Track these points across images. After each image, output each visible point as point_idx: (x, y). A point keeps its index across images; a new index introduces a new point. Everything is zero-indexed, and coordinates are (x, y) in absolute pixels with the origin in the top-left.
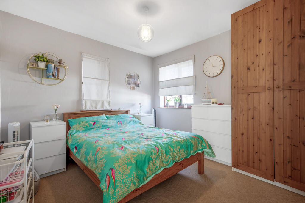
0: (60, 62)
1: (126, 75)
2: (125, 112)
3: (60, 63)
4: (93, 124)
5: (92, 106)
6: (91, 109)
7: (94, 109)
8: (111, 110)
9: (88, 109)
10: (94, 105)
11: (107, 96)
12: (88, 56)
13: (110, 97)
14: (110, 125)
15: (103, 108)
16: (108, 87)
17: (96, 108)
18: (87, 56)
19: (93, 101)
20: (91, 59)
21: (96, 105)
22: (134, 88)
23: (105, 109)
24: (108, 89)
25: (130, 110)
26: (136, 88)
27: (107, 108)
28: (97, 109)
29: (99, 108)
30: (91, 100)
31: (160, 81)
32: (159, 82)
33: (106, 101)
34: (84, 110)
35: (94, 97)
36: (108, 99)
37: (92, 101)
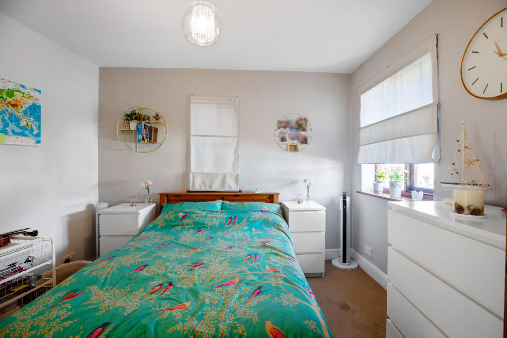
0: (157, 117)
1: (276, 122)
2: (268, 196)
3: (157, 119)
4: (181, 217)
5: (205, 184)
6: (203, 189)
7: (207, 190)
8: (240, 191)
9: (197, 188)
10: (208, 182)
11: (234, 165)
12: (201, 100)
13: (238, 167)
14: (210, 223)
15: (224, 188)
16: (236, 149)
17: (211, 187)
18: (198, 99)
19: (207, 174)
20: (205, 103)
21: (212, 181)
22: (295, 148)
23: (227, 189)
24: (236, 153)
25: (278, 194)
26: (301, 147)
27: (231, 188)
28: (213, 189)
29: (216, 187)
30: (204, 173)
31: (362, 126)
32: (360, 129)
33: (231, 176)
34: (191, 189)
35: (209, 168)
36: (234, 171)
37: (205, 176)
